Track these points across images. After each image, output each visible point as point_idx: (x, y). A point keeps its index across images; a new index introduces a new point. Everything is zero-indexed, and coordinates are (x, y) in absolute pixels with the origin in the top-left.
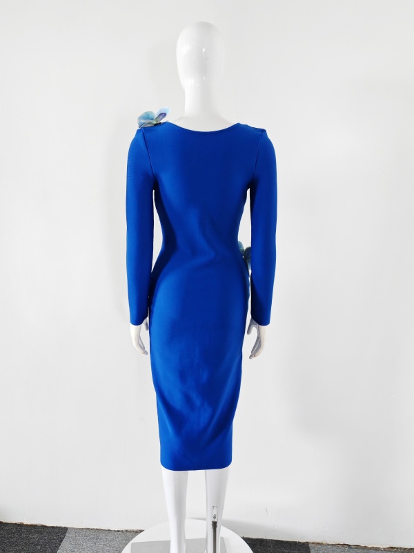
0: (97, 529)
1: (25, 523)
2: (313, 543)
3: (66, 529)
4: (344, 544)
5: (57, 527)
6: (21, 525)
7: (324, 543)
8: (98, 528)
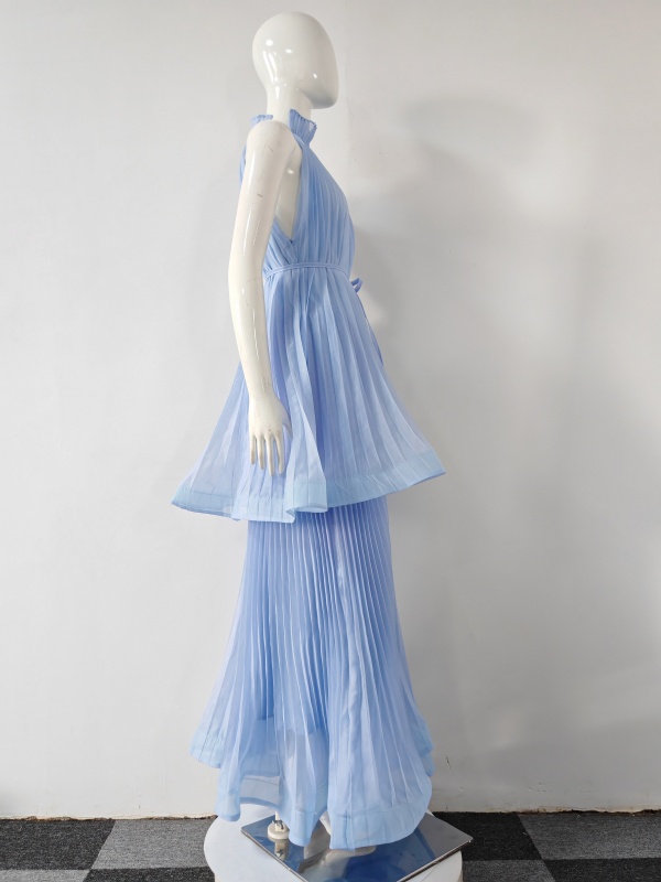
0: (166, 819)
1: (40, 816)
2: (523, 813)
3: (111, 822)
4: (573, 811)
5: (95, 820)
6: (33, 822)
7: (541, 810)
8: (167, 815)
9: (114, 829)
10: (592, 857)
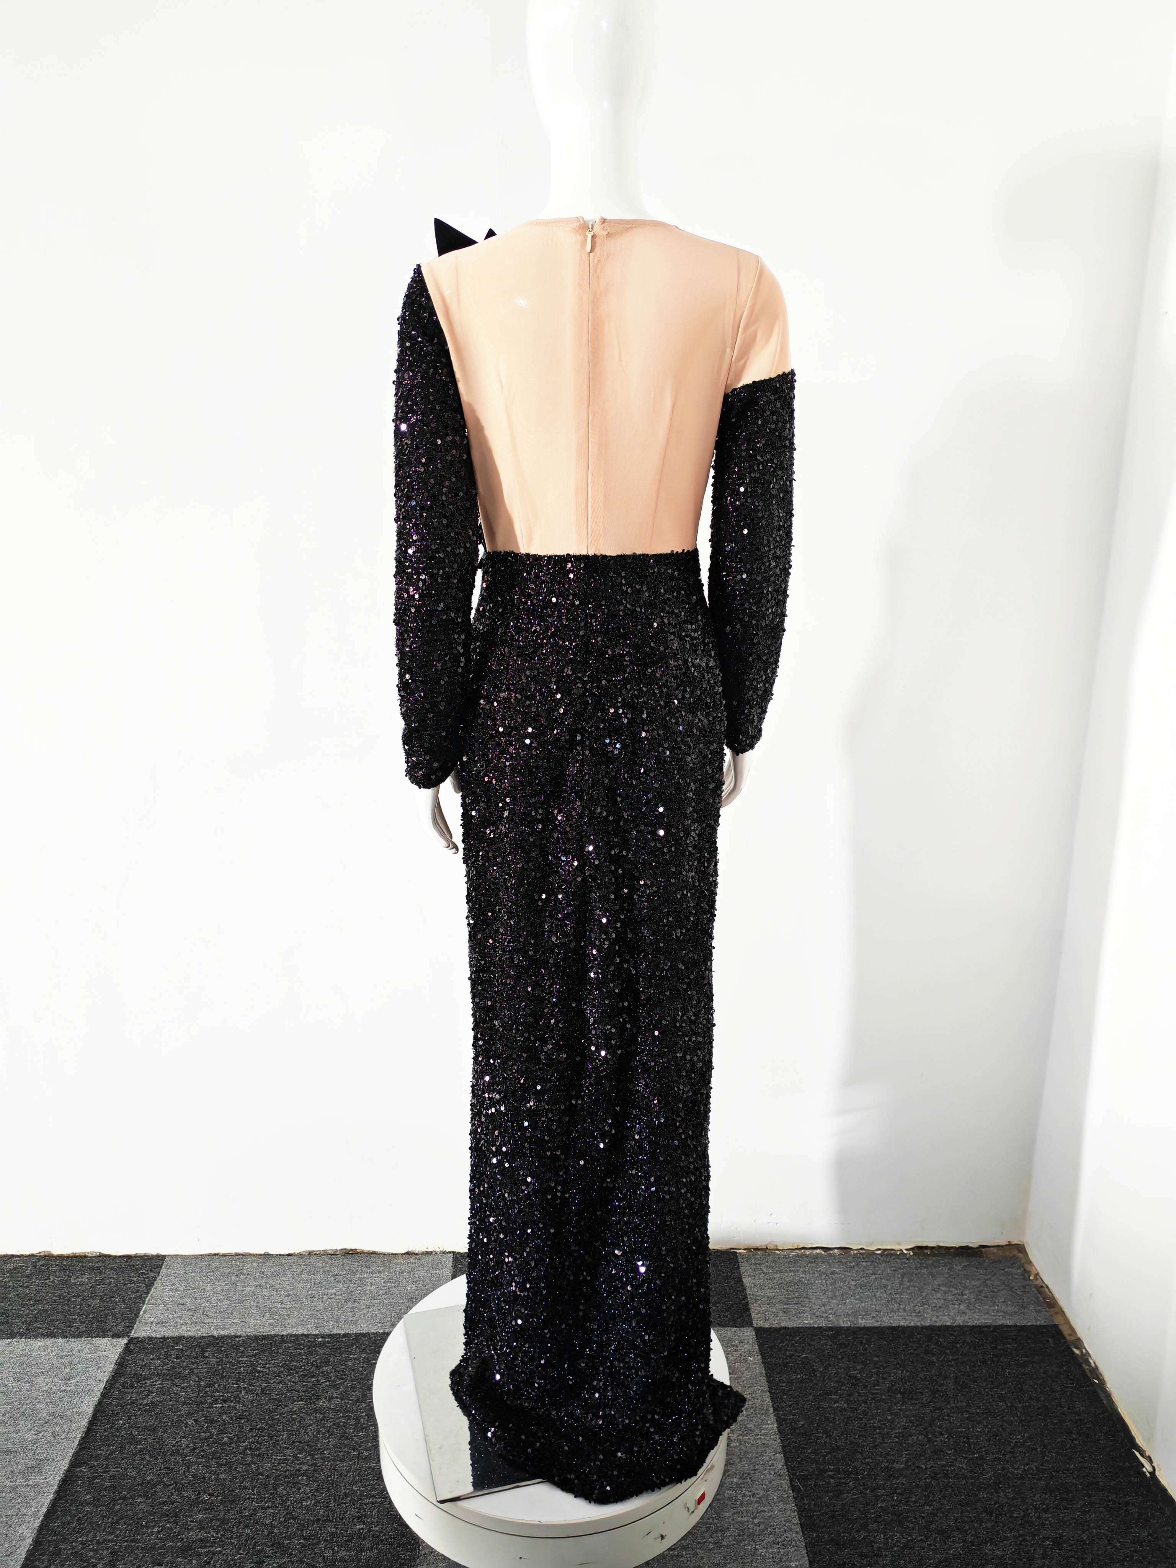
0: (237, 1255)
2: (745, 1250)
3: (160, 1258)
4: (816, 1248)
5: (136, 1256)
6: (48, 1258)
7: (772, 1245)
8: (239, 1251)
9: (164, 1270)
10: (823, 1323)
